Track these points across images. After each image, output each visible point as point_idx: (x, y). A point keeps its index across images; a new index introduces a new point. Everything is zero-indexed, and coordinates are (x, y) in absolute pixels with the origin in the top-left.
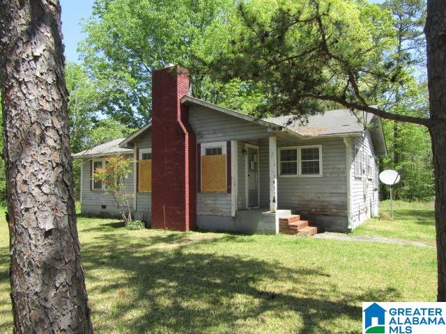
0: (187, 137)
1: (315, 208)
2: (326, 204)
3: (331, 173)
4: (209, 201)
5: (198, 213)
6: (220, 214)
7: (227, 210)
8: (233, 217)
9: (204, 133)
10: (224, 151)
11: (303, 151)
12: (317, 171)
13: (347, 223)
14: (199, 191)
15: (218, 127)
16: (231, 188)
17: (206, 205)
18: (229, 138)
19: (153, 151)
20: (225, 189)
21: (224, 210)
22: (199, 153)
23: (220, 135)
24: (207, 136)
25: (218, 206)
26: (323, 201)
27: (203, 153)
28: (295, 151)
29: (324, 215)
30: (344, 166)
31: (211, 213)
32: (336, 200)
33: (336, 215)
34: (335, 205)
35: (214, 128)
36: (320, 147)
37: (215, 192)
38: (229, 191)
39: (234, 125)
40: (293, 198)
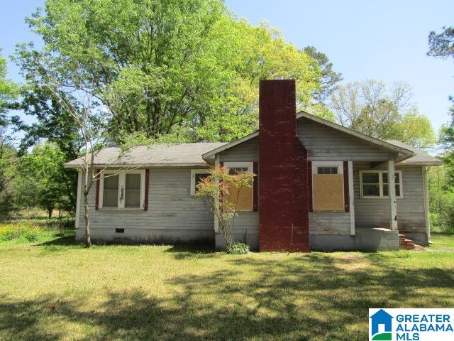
3: (410, 196)
4: (323, 220)
5: (311, 233)
6: (336, 233)
7: (345, 229)
8: (353, 236)
9: (315, 151)
10: (341, 171)
13: (427, 238)
14: (311, 211)
15: (332, 147)
16: (349, 207)
17: (319, 224)
18: (345, 158)
20: (343, 209)
21: (341, 229)
22: (310, 171)
23: (335, 155)
24: (319, 154)
25: (333, 225)
26: (403, 220)
27: (314, 171)
28: (378, 175)
31: (325, 232)
32: (416, 219)
33: (416, 232)
34: (414, 223)
35: (326, 147)
38: (347, 210)
39: (352, 147)
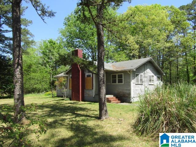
0: (80, 72)
1: (122, 95)
2: (124, 93)
3: (126, 83)
4: (88, 92)
5: (85, 96)
6: (90, 96)
7: (92, 95)
8: (94, 97)
10: (91, 76)
11: (118, 75)
12: (122, 82)
13: (130, 100)
14: (85, 89)
19: (72, 76)
25: (90, 93)
26: (124, 92)
27: (86, 77)
28: (116, 75)
29: (124, 97)
30: (129, 80)
31: (88, 96)
32: (127, 92)
33: (127, 97)
36: (123, 74)
37: (89, 89)
38: (93, 89)
40: (116, 91)
